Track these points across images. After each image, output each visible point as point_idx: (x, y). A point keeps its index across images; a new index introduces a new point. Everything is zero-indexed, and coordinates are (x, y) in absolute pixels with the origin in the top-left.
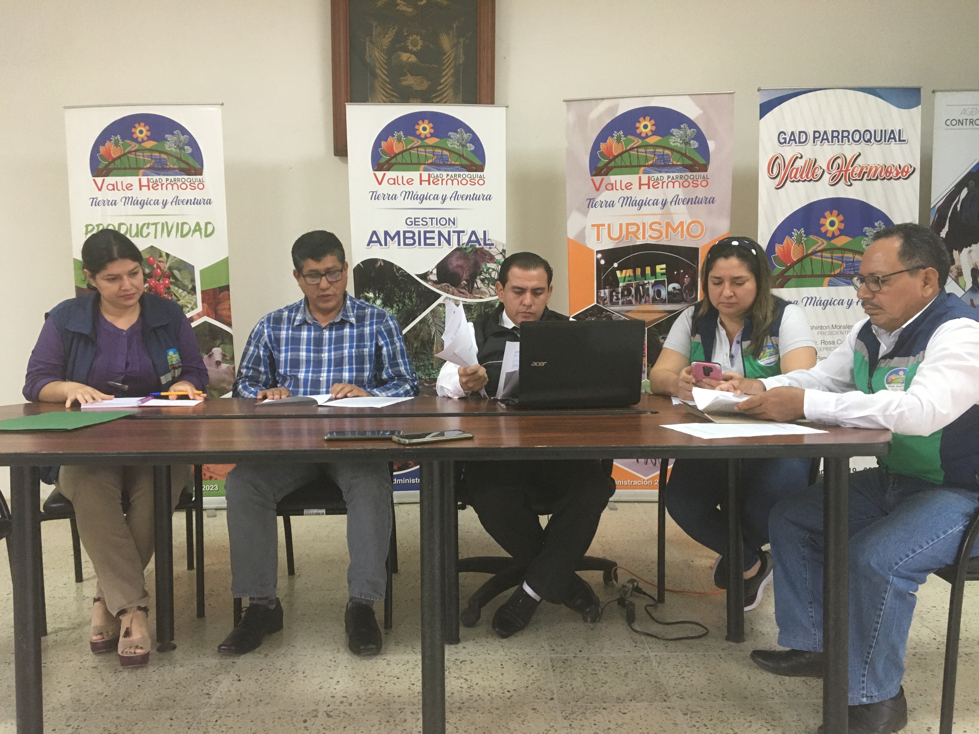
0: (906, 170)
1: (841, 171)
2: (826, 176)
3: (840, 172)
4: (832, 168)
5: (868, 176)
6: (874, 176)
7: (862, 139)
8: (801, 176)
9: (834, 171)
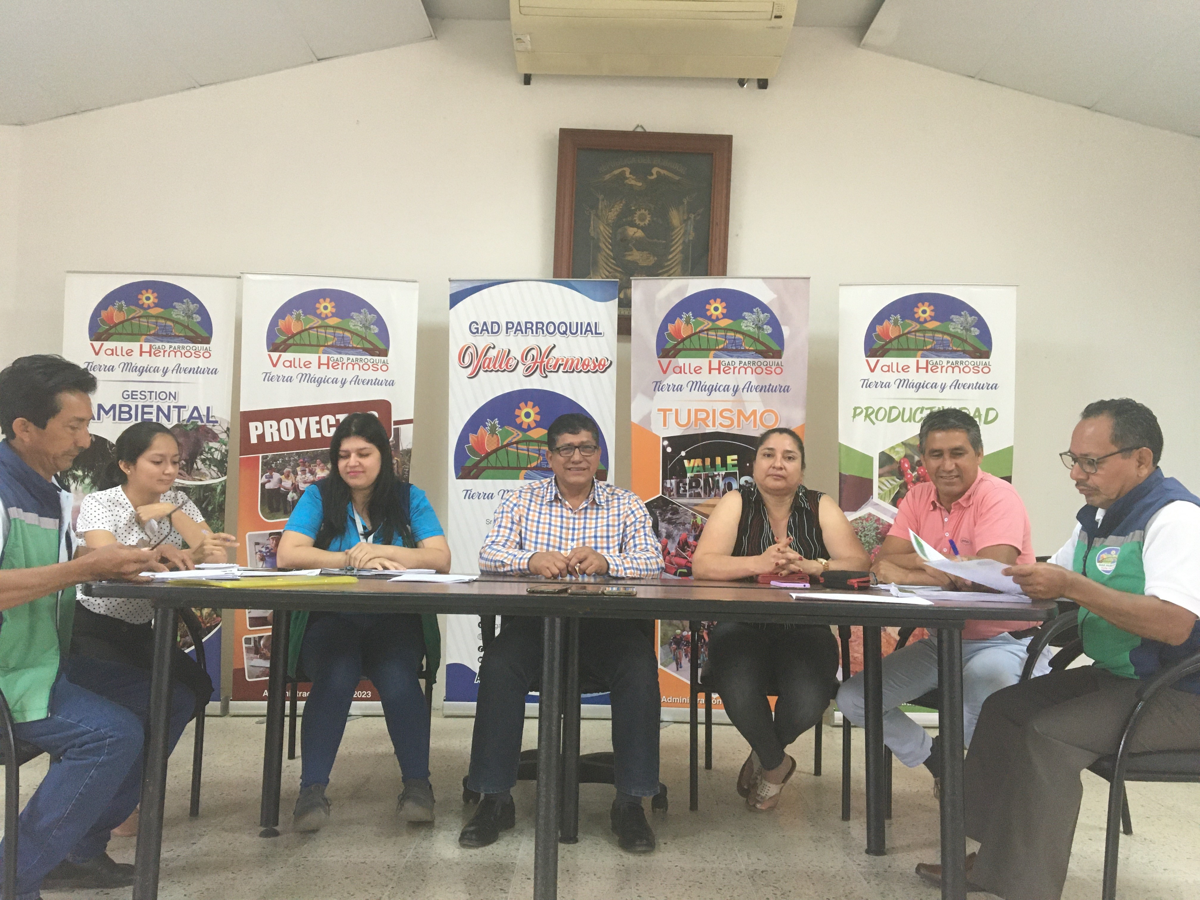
0: (603, 363)
1: (536, 362)
2: (521, 367)
3: (535, 364)
4: (526, 359)
5: (564, 369)
6: (570, 369)
7: (557, 331)
8: (494, 366)
9: (529, 362)
